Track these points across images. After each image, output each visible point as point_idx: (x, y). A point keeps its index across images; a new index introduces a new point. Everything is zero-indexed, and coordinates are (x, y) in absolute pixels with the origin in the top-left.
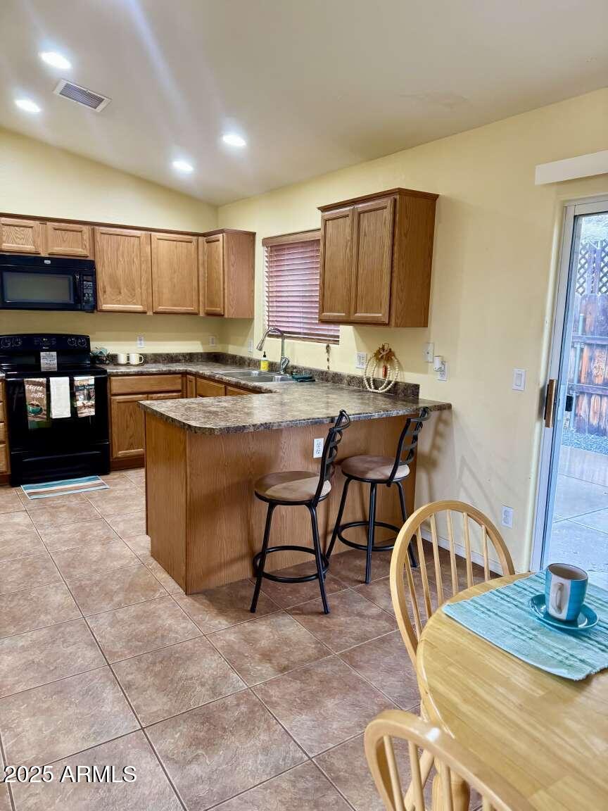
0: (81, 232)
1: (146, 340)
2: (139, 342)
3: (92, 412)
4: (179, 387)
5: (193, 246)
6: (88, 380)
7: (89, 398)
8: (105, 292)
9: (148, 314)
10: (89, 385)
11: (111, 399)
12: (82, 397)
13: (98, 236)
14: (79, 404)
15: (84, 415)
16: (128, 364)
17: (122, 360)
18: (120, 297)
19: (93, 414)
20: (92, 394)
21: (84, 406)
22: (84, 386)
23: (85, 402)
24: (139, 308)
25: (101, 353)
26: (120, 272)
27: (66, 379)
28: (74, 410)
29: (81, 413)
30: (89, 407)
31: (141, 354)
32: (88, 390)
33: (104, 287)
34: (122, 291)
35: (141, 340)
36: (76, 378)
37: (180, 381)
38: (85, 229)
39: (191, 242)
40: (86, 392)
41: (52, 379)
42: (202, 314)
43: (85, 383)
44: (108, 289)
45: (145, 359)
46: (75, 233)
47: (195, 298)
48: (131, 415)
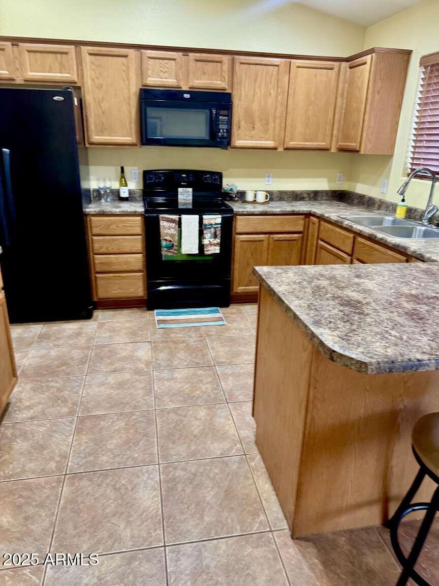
0: (220, 62)
1: (273, 177)
2: (267, 179)
3: (217, 250)
4: (300, 229)
5: (333, 74)
6: (215, 219)
7: (215, 236)
8: (239, 127)
9: (279, 150)
10: (216, 224)
11: (235, 237)
12: (209, 235)
13: (238, 67)
14: (206, 242)
15: (209, 253)
16: (254, 202)
17: (250, 197)
18: (254, 133)
19: (218, 251)
20: (218, 233)
21: (211, 244)
22: (211, 224)
23: (211, 240)
24: (270, 144)
25: (231, 190)
26: (255, 107)
27: (197, 217)
28: (201, 247)
29: (208, 251)
30: (215, 245)
31: (267, 192)
32: (215, 228)
33: (239, 122)
34: (256, 127)
35: (269, 177)
36: (205, 217)
37: (302, 222)
38: (226, 58)
39: (332, 69)
40: (213, 230)
41: (184, 217)
42: (333, 150)
43: (213, 222)
44: (243, 123)
45: (271, 197)
46: (215, 64)
47: (328, 132)
48: (252, 254)
